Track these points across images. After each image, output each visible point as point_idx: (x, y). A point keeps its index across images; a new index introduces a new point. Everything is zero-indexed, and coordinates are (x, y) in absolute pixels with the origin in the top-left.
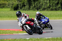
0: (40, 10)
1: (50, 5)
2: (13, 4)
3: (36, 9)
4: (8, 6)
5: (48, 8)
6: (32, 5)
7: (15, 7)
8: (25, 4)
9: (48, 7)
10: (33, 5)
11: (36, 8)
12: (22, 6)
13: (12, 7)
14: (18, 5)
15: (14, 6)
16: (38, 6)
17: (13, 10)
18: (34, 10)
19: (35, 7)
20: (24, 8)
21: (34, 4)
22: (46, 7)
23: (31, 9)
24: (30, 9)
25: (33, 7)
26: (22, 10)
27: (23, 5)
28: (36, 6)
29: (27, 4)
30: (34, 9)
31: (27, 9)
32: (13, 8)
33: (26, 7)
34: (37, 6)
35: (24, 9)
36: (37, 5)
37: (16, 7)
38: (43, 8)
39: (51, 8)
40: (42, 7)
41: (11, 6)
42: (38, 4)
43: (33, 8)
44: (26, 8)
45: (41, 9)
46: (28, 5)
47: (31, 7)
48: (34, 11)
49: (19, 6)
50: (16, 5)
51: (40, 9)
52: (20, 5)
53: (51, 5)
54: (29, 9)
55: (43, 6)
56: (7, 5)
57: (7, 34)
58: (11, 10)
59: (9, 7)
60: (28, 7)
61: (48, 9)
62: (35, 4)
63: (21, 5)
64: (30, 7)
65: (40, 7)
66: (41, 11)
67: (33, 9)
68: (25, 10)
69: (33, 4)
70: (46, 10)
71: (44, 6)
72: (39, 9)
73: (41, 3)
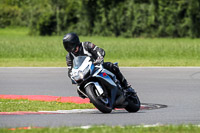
0: (125, 34)
1: (156, 20)
2: (37, 16)
3: (112, 30)
4: (23, 19)
5: (152, 30)
6: (101, 18)
7: (44, 23)
8: (78, 16)
9: (152, 26)
10: (104, 20)
11: (112, 27)
12: (68, 21)
13: (34, 24)
14: (53, 17)
15: (41, 21)
16: (119, 23)
17: (38, 32)
18: (106, 35)
19: (108, 24)
20: (75, 28)
21: (106, 16)
22: (143, 26)
23: (96, 33)
24: (91, 31)
25: (102, 24)
27: (71, 18)
28: (112, 21)
29: (82, 14)
30: (107, 31)
32: (38, 27)
33: (80, 24)
34: (116, 21)
35: (75, 31)
37: (46, 24)
38: (133, 29)
39: (161, 27)
40: (131, 25)
41: (31, 20)
42: (118, 16)
43: (102, 29)
44: (82, 28)
45: (129, 32)
46: (86, 18)
47: (96, 24)
48: (106, 38)
49: (58, 21)
50: (47, 19)
51: (124, 30)
52: (62, 19)
53: (161, 18)
55: (135, 24)
56: (18, 19)
57: (18, 112)
58: (30, 34)
59: (27, 26)
60: (88, 24)
61: (149, 32)
62: (110, 15)
63: (65, 18)
64: (92, 25)
65: (124, 24)
66: (127, 37)
67: (103, 32)
69: (103, 15)
70: (145, 34)
71: (139, 22)
72: (122, 33)
73: (128, 13)
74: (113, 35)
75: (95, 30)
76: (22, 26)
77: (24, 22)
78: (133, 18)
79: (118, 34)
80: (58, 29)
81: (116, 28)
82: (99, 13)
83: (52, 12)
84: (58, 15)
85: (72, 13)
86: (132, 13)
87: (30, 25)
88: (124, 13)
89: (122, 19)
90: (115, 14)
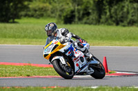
0: (123, 24)
2: (62, 11)
3: (114, 21)
4: (52, 13)
6: (106, 13)
8: (90, 11)
10: (108, 14)
11: (114, 19)
12: (84, 14)
13: (60, 16)
14: (73, 12)
15: (65, 14)
16: (119, 16)
17: (63, 22)
18: (109, 24)
19: (111, 17)
20: (88, 19)
21: (110, 11)
22: (135, 18)
23: (102, 23)
24: (99, 22)
25: (107, 16)
26: (82, 23)
27: (85, 12)
28: (113, 15)
29: (93, 10)
30: (110, 21)
31: (94, 22)
32: (62, 18)
33: (91, 17)
34: (116, 15)
35: (88, 21)
36: (115, 13)
37: (68, 16)
38: (128, 20)
40: (127, 18)
41: (58, 13)
42: (118, 12)
43: (107, 20)
44: (92, 19)
45: (125, 23)
46: (96, 12)
47: (103, 17)
48: (110, 27)
49: (76, 14)
50: (69, 13)
51: (122, 21)
52: (79, 13)
56: (49, 12)
59: (54, 17)
60: (97, 17)
62: (113, 11)
63: (81, 12)
64: (100, 17)
65: (122, 17)
66: (124, 26)
67: (107, 22)
68: (90, 24)
69: (107, 11)
70: (136, 24)
71: (133, 16)
72: (120, 23)
73: (125, 10)
74: (115, 24)
75: (101, 20)
76: (52, 17)
77: (53, 15)
78: (128, 13)
79: (117, 24)
80: (76, 20)
81: (116, 19)
82: (105, 9)
83: (72, 8)
84: (76, 10)
85: (86, 9)
86: (128, 9)
87: (57, 16)
88: (122, 10)
89: (121, 13)
90: (116, 10)
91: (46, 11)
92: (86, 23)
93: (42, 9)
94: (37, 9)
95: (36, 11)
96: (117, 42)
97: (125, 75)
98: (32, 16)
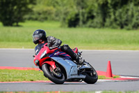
0: (127, 27)
2: (66, 14)
3: (118, 25)
6: (110, 16)
7: (71, 19)
8: (95, 14)
10: (113, 17)
11: (118, 22)
12: (88, 18)
13: (64, 19)
14: (77, 15)
15: (69, 17)
17: (67, 25)
18: (114, 28)
19: (116, 20)
20: (92, 22)
21: (114, 14)
23: (107, 26)
25: (112, 20)
26: (86, 27)
27: (89, 15)
28: (118, 18)
29: (98, 13)
30: (114, 25)
31: (99, 25)
32: (67, 21)
33: (95, 20)
34: (121, 18)
35: (92, 25)
37: (73, 20)
38: (133, 24)
40: (131, 21)
41: (62, 16)
42: (122, 15)
43: (111, 23)
44: (97, 23)
45: (130, 26)
46: (100, 16)
47: (108, 20)
48: (114, 30)
49: (81, 17)
50: (73, 16)
51: (127, 25)
52: (83, 16)
54: (103, 25)
55: (134, 20)
56: (53, 16)
58: (61, 27)
60: (101, 20)
62: (117, 14)
63: (86, 15)
64: (104, 20)
65: (127, 20)
66: (129, 29)
67: (111, 26)
68: (94, 27)
69: (112, 14)
71: (137, 19)
73: (130, 13)
74: (119, 27)
75: (106, 24)
76: (56, 21)
77: (57, 18)
78: (133, 16)
79: (122, 27)
80: (81, 23)
81: (121, 23)
82: (109, 12)
83: (76, 11)
84: (80, 14)
85: (90, 12)
86: (132, 13)
87: (62, 20)
88: (127, 13)
89: (125, 17)
90: (121, 13)
91: (50, 14)
92: (90, 26)
93: (46, 12)
94: (41, 12)
95: (39, 14)
96: (122, 46)
97: (129, 80)
98: (36, 19)
